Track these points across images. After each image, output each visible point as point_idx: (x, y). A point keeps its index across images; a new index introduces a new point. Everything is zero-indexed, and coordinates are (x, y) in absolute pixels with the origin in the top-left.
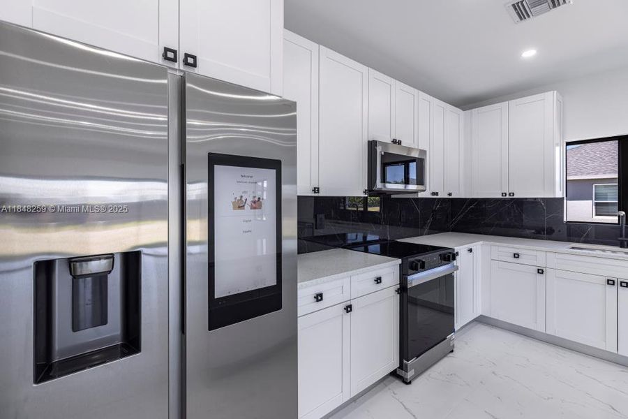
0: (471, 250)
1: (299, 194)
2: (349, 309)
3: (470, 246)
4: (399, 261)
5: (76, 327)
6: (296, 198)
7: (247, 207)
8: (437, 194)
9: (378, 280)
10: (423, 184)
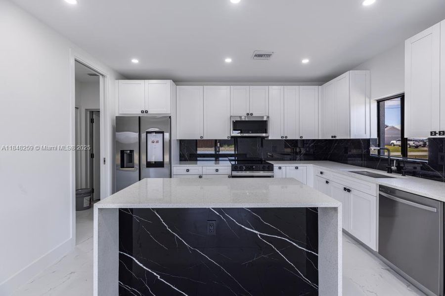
0: (297, 168)
2: (200, 177)
8: (286, 137)
9: (217, 171)
10: (266, 133)
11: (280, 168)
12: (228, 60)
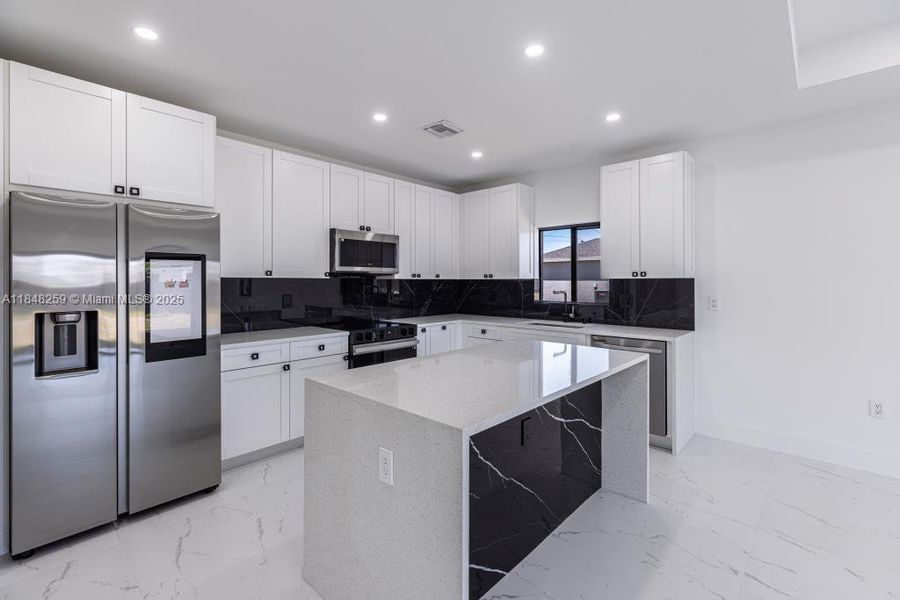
0: (444, 328)
1: (222, 276)
2: (286, 368)
3: (444, 323)
4: (348, 333)
5: (57, 353)
6: (219, 280)
7: (177, 286)
8: (419, 276)
9: (321, 348)
10: (394, 267)
11: (424, 330)
12: (380, 118)
